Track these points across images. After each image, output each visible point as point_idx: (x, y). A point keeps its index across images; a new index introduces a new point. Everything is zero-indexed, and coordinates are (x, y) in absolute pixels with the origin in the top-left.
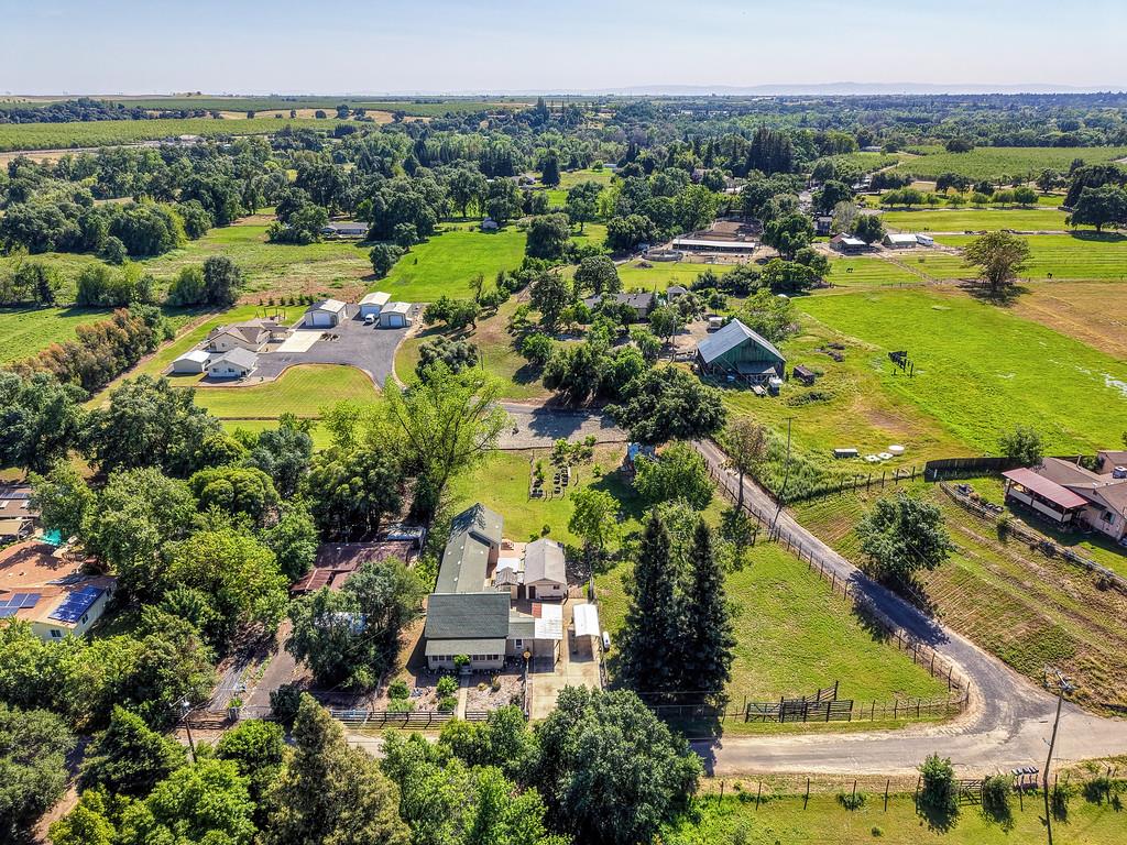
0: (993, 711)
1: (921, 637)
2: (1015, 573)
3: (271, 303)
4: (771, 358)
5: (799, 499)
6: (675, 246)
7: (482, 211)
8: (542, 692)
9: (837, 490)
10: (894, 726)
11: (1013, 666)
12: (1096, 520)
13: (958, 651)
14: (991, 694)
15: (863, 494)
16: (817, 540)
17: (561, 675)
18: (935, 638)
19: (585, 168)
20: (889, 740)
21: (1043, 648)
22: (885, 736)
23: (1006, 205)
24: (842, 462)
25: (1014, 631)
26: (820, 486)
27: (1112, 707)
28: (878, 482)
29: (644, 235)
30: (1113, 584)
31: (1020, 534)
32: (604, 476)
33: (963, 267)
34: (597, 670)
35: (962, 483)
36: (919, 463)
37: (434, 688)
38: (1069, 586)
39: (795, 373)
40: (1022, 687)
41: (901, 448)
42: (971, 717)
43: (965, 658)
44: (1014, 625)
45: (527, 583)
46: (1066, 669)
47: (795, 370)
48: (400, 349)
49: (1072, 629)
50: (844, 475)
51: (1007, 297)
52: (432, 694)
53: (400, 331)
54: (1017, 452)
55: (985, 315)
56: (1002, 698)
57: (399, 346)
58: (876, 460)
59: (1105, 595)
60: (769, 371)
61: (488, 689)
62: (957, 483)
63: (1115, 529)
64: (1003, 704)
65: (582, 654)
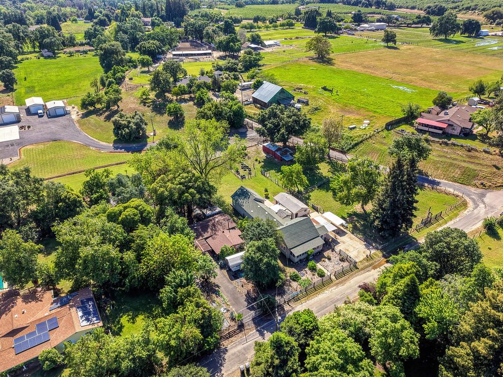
0: (473, 200)
1: (433, 184)
2: (442, 154)
4: (289, 96)
5: (350, 149)
6: (174, 55)
9: (361, 142)
10: (456, 215)
11: (464, 184)
12: (450, 131)
13: (445, 184)
14: (468, 195)
15: (370, 141)
17: (344, 243)
18: (438, 184)
19: (66, 21)
21: (469, 175)
22: (458, 219)
24: (354, 130)
25: (457, 173)
26: (354, 142)
27: (499, 186)
28: (373, 135)
30: (472, 149)
31: (433, 141)
33: (306, 52)
34: (353, 236)
35: (400, 129)
36: (382, 123)
37: (307, 269)
38: (460, 153)
39: (299, 101)
40: (473, 189)
41: (368, 121)
42: (471, 204)
43: (450, 187)
44: (455, 171)
45: (294, 212)
46: (480, 180)
47: (298, 100)
48: (80, 126)
49: (472, 166)
50: (360, 135)
51: (329, 62)
52: (309, 272)
53: (67, 117)
54: (412, 113)
55: (330, 70)
56: (471, 195)
57: (77, 125)
58: (364, 127)
59: (473, 153)
60: (292, 102)
61: (327, 260)
62: (398, 129)
63: (457, 132)
64: (473, 197)
65: (341, 232)
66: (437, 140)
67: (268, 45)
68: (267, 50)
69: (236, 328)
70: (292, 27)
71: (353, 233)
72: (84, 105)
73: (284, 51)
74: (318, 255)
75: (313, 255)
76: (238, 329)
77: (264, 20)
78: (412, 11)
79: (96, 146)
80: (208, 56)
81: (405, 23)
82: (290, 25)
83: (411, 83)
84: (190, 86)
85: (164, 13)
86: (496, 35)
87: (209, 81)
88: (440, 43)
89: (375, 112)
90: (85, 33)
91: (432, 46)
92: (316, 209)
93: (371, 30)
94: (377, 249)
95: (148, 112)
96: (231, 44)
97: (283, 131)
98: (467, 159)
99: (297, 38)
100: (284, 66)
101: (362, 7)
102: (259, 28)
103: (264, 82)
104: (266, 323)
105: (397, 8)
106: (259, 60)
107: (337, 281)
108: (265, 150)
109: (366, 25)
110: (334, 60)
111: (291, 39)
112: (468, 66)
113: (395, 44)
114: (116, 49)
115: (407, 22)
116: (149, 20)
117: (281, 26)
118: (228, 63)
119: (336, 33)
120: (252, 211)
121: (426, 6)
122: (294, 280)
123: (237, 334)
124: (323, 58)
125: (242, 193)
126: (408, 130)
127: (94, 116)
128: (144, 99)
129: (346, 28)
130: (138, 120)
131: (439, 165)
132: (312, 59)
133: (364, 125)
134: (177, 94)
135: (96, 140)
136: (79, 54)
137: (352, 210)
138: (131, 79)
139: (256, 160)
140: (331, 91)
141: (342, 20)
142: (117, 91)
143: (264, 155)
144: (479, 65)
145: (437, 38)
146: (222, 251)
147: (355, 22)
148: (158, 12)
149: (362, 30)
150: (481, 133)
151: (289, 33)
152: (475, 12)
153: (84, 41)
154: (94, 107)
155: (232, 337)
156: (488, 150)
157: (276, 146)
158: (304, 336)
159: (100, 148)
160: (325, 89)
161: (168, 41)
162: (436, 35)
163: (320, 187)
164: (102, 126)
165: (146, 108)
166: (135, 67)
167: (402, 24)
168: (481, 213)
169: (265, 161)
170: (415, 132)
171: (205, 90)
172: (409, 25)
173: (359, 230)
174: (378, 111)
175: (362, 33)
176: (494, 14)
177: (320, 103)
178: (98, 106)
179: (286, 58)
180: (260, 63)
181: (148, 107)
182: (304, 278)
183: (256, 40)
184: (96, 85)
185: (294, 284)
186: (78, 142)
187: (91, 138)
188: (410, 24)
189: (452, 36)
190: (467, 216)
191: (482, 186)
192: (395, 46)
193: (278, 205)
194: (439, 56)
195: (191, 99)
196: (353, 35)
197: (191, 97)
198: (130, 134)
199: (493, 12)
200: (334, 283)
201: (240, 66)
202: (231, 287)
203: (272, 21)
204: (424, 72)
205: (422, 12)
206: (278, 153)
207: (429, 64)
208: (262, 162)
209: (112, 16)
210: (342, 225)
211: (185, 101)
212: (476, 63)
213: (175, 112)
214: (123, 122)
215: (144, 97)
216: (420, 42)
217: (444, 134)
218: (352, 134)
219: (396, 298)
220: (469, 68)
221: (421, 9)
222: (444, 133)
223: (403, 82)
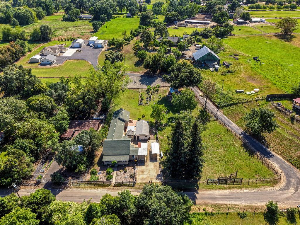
0: (289, 182)
1: (265, 155)
3: (62, 40)
4: (216, 59)
5: (224, 106)
6: (186, 22)
7: (127, 11)
8: (140, 173)
9: (237, 104)
10: (256, 187)
11: (295, 166)
14: (288, 176)
15: (245, 105)
16: (230, 121)
17: (147, 167)
18: (269, 155)
20: (254, 192)
22: (253, 191)
23: (287, 9)
24: (239, 94)
25: (296, 154)
26: (231, 102)
28: (250, 101)
29: (176, 18)
31: (298, 120)
32: (162, 98)
33: (275, 29)
34: (158, 165)
35: (279, 102)
36: (264, 95)
37: (105, 171)
41: (259, 90)
42: (282, 184)
43: (279, 163)
44: (296, 151)
45: (136, 135)
47: (223, 63)
50: (239, 99)
51: (289, 39)
52: (105, 174)
54: (297, 92)
55: (282, 45)
56: (292, 178)
57: (100, 54)
58: (250, 94)
60: (215, 63)
61: (123, 172)
62: (275, 102)
64: (292, 180)
65: (154, 159)
67: (254, 21)
68: (251, 25)
69: (35, 183)
70: (294, 9)
71: (160, 163)
72: (109, 45)
73: (262, 27)
75: (119, 165)
76: (35, 184)
80: (205, 25)
92: (158, 138)
94: (162, 181)
100: (248, 37)
103: (204, 46)
107: (112, 187)
110: (295, 37)
111: (281, 18)
117: (284, 8)
120: (112, 125)
122: (91, 174)
123: (31, 186)
126: (286, 105)
127: (110, 51)
131: (285, 142)
132: (277, 35)
133: (252, 92)
134: (152, 46)
139: (160, 96)
143: (166, 94)
155: (29, 186)
160: (255, 58)
177: (239, 68)
181: (135, 50)
182: (99, 175)
183: (245, 17)
184: (124, 34)
185: (88, 176)
190: (265, 193)
200: (110, 187)
211: (155, 50)
215: (136, 44)
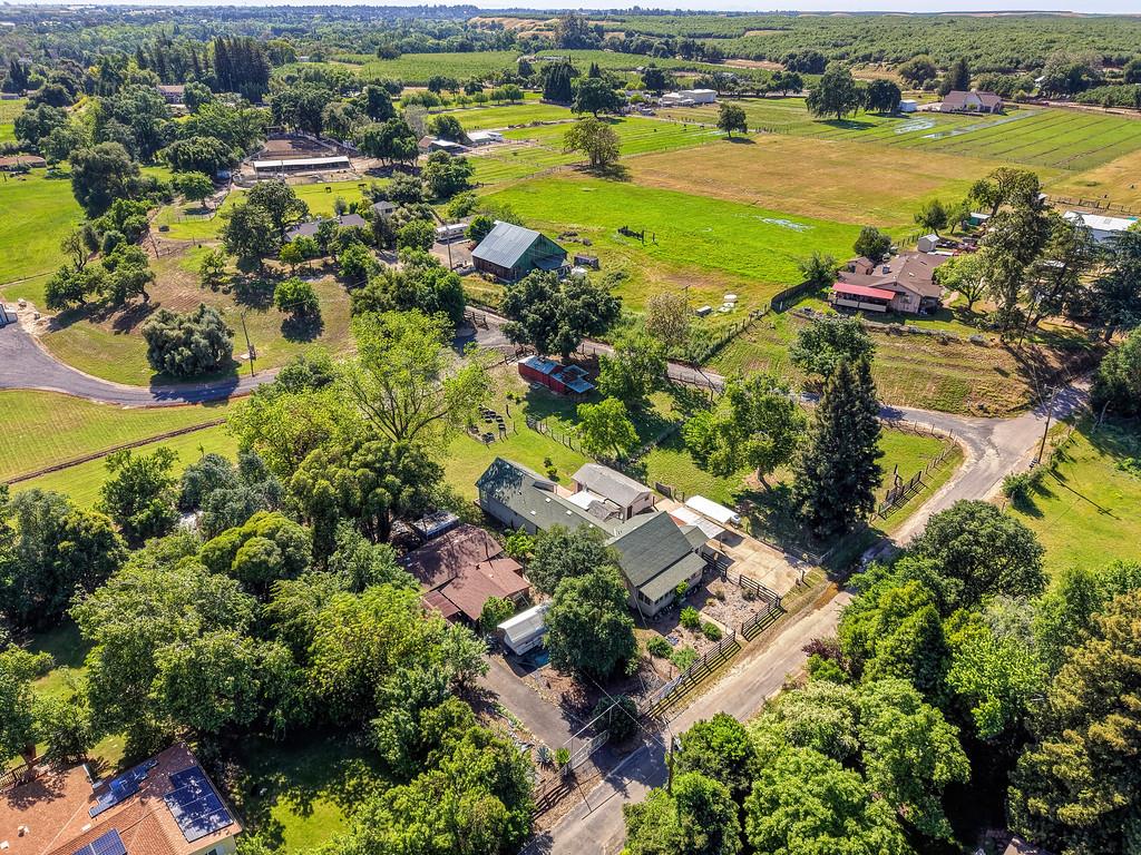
0: (972, 442)
1: (890, 417)
2: (894, 354)
4: (557, 251)
5: (707, 357)
9: (728, 340)
10: (948, 477)
11: (948, 411)
12: (900, 306)
13: (914, 415)
14: (961, 434)
15: (746, 337)
17: (742, 560)
18: (899, 415)
21: (953, 393)
23: (502, 102)
24: (710, 319)
25: (930, 390)
26: (715, 342)
27: (1013, 410)
28: (749, 325)
30: (949, 339)
31: (872, 328)
34: (757, 542)
35: (800, 307)
36: (765, 297)
37: (680, 627)
38: (928, 350)
39: (578, 262)
40: (966, 420)
41: (734, 297)
42: (969, 451)
43: (923, 419)
44: (925, 386)
45: (626, 506)
46: (975, 400)
47: (576, 258)
48: (51, 350)
49: (956, 374)
50: (724, 327)
51: (618, 174)
52: (686, 633)
53: (10, 329)
54: (821, 273)
55: (625, 190)
56: (966, 432)
57: (42, 348)
58: (727, 310)
59: (951, 348)
60: (565, 263)
61: (716, 601)
62: (797, 308)
63: (913, 307)
64: (970, 435)
65: (730, 537)
66: (880, 325)
67: (478, 141)
68: (475, 152)
69: (558, 783)
70: (519, 101)
71: (755, 537)
72: (54, 298)
73: (515, 154)
74: (696, 594)
75: (687, 595)
76: (563, 786)
77: (453, 86)
78: (759, 64)
79: (105, 394)
80: (342, 170)
81: (752, 89)
82: (515, 97)
83: (797, 211)
84: (322, 240)
85: (212, 73)
86: (930, 110)
87: (367, 226)
88: (829, 127)
89: (743, 275)
90: (17, 124)
91: (817, 135)
92: (664, 492)
93: (684, 105)
94: (812, 563)
95: (226, 307)
96: (396, 140)
97: (565, 328)
98: (944, 361)
99: (536, 124)
100: (523, 185)
101: (655, 56)
102: (446, 103)
103: (496, 222)
104: (623, 762)
105: (728, 58)
106: (467, 174)
107: (750, 645)
108: (525, 372)
109: (673, 95)
110: (628, 168)
111: (524, 127)
112: (898, 173)
113: (745, 131)
114: (114, 161)
115: (756, 88)
116: (179, 89)
117: (493, 98)
118: (399, 184)
119: (615, 112)
120: (533, 513)
121: (785, 54)
122: (660, 656)
123: (563, 797)
124: (604, 166)
125: (502, 474)
126: (820, 308)
127: (84, 323)
128: (211, 275)
129: (635, 102)
130: (213, 326)
131: (892, 377)
132: (581, 168)
133: (726, 305)
134: (293, 260)
135: (104, 381)
136: (7, 174)
137: (740, 488)
138: (164, 229)
139: (510, 397)
140: (640, 236)
141: (623, 84)
142: (138, 260)
143: (523, 385)
144: (916, 171)
145: (822, 119)
146: (487, 613)
147: (649, 88)
148: (198, 70)
149: (669, 106)
150: (957, 305)
151: (513, 114)
152: (880, 65)
153: (15, 143)
154: (81, 300)
155: (555, 805)
156: (980, 339)
157: (552, 363)
158: (730, 774)
159: (118, 400)
160: (625, 232)
161: (241, 137)
162: (821, 113)
163: (662, 444)
164: (111, 345)
165: (220, 297)
166: (168, 200)
167: (746, 91)
168: (992, 465)
169: (529, 398)
170: (833, 311)
171: (362, 247)
172: (759, 94)
173: (765, 527)
174: (748, 273)
175: (669, 110)
176: (919, 70)
177: (624, 263)
178: (92, 298)
179: (524, 168)
180: (470, 181)
181: (225, 292)
182: (678, 648)
183: (448, 130)
184: (76, 248)
185: (662, 665)
186: (55, 389)
187: (89, 376)
188: (762, 91)
189: (851, 113)
190: (967, 477)
191: (981, 412)
192: (746, 137)
193: (583, 493)
194: (837, 154)
195: (328, 269)
196: (653, 115)
197: (326, 264)
198: (195, 360)
199: (916, 64)
200: (745, 649)
201: (425, 188)
202: (521, 691)
203: (473, 88)
204: (817, 189)
205: (779, 65)
206: (557, 378)
207: (821, 171)
208: (524, 399)
209: (78, 83)
210: (730, 522)
211: (314, 273)
212: (911, 166)
213: (297, 300)
214: (174, 333)
215: (211, 270)
216: (792, 127)
217: (890, 313)
218: (705, 325)
219: (898, 662)
220: (899, 176)
221: (777, 61)
222: (889, 310)
223: (780, 211)
